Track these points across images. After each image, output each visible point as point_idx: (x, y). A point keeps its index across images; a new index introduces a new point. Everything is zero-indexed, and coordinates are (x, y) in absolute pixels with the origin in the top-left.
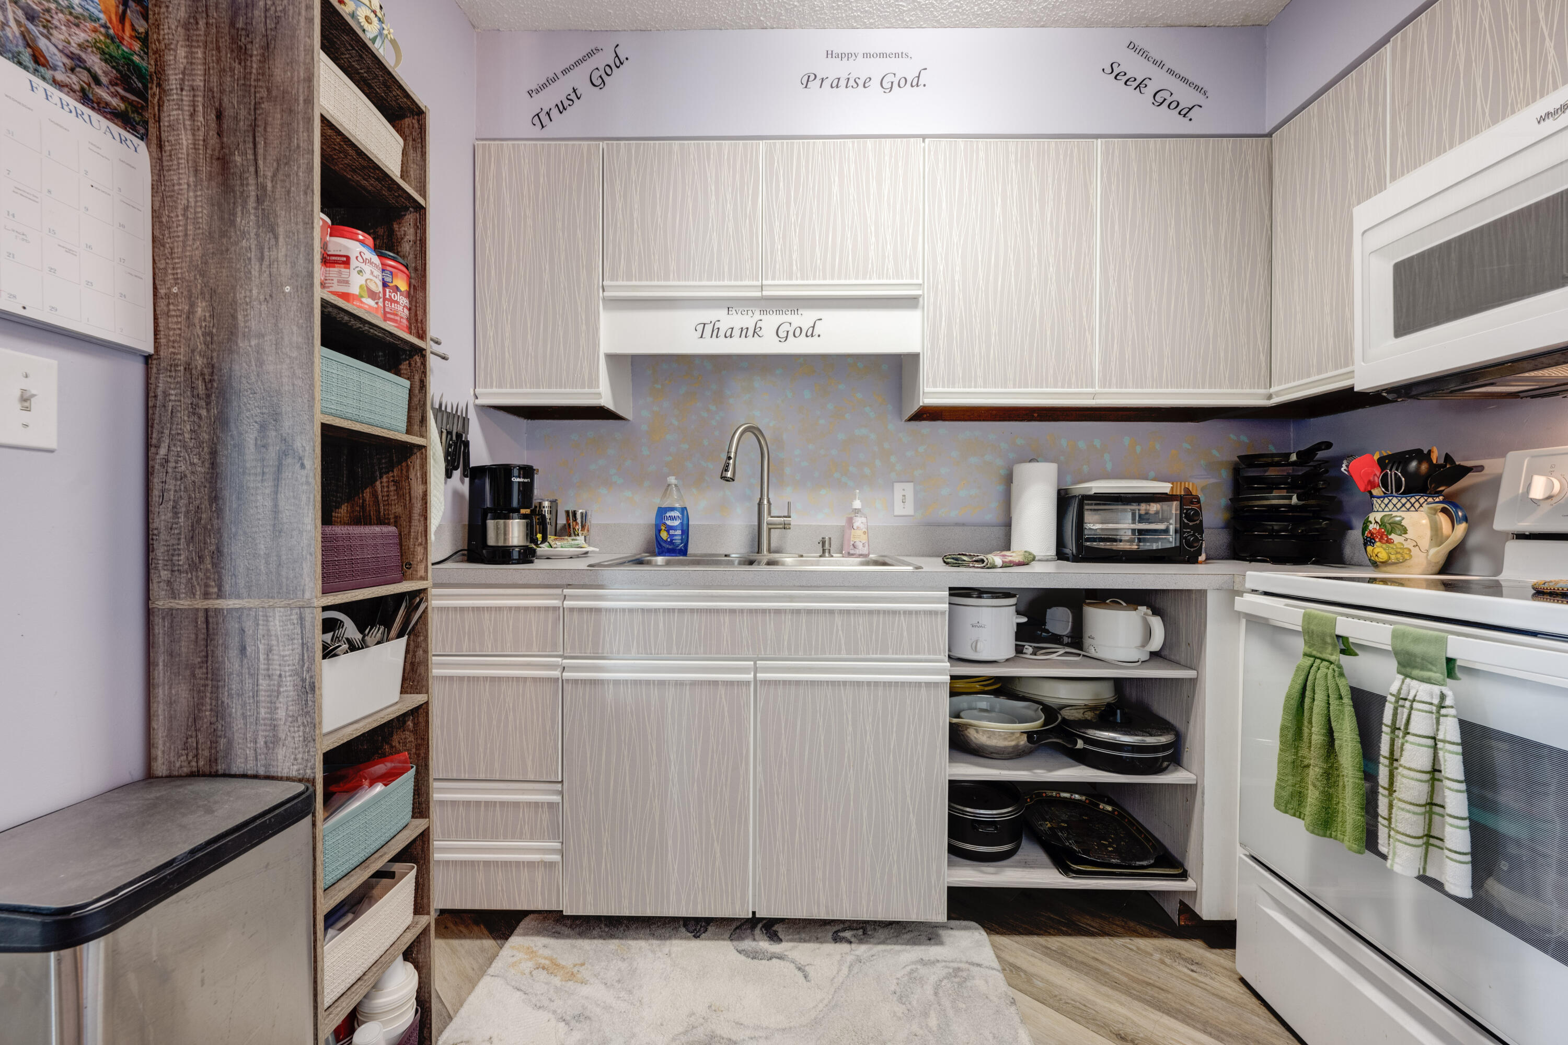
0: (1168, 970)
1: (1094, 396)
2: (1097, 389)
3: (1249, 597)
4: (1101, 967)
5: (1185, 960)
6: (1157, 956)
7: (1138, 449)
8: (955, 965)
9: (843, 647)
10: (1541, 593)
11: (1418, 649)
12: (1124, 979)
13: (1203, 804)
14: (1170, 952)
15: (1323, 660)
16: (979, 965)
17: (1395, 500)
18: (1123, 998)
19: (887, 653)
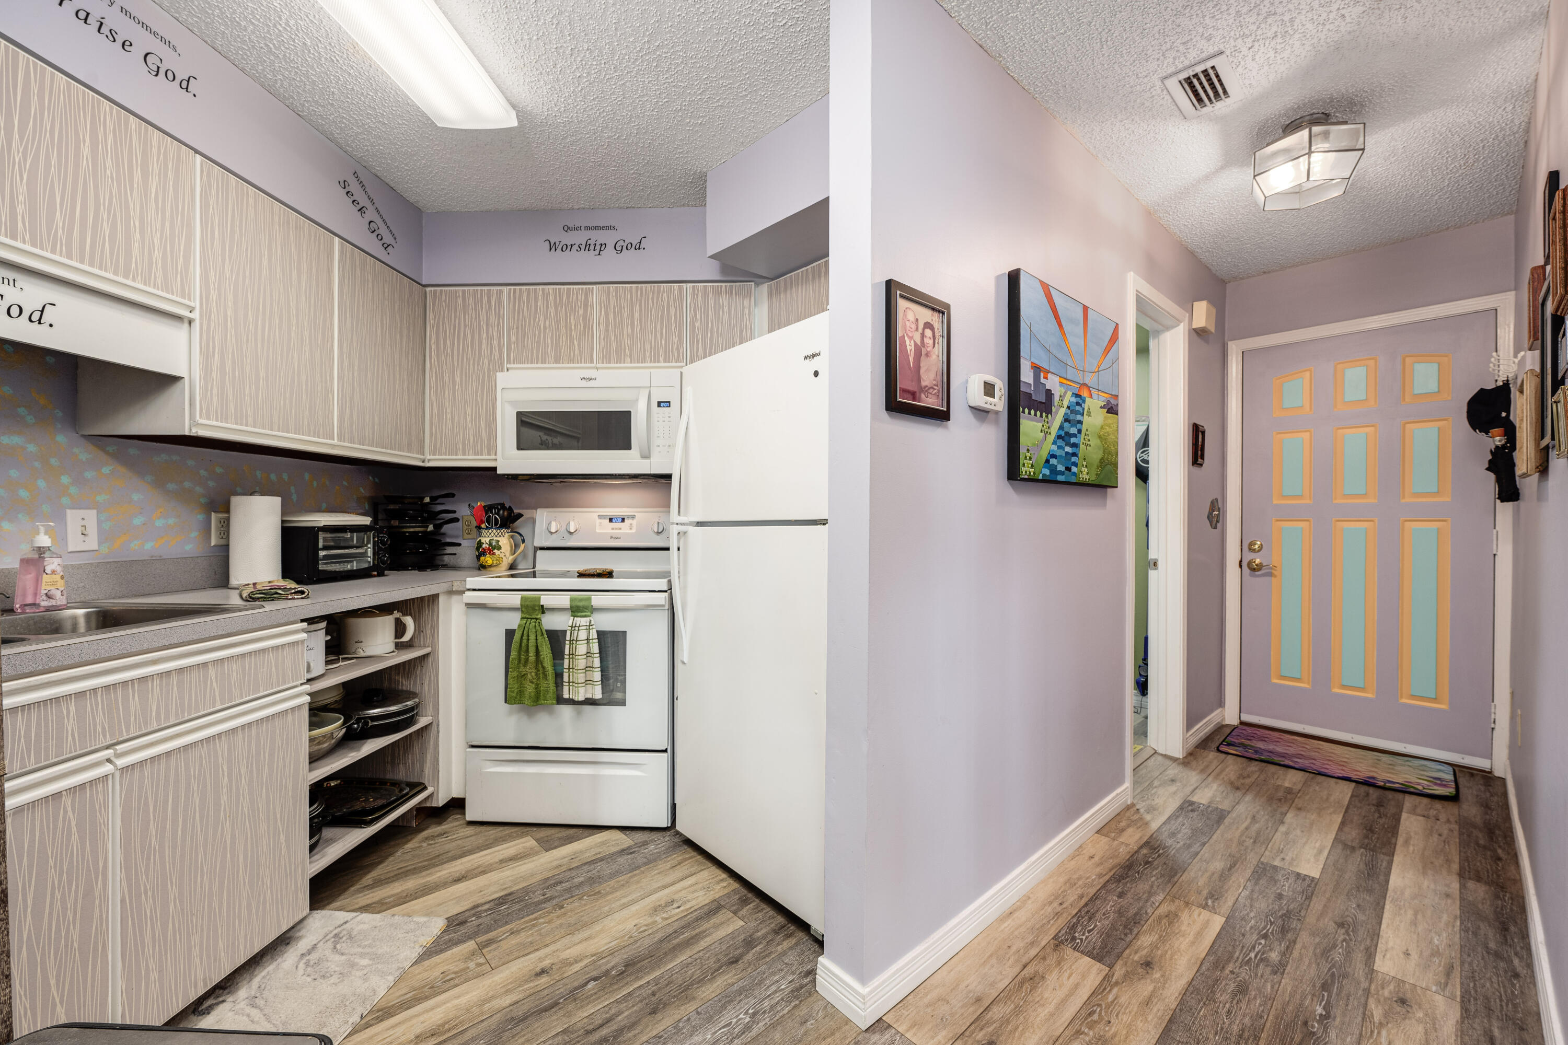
0: (437, 845)
1: (333, 446)
2: (336, 442)
3: (468, 593)
4: (409, 868)
5: (438, 836)
6: (425, 844)
7: (315, 484)
8: (332, 935)
9: (218, 698)
10: (581, 575)
11: (581, 604)
12: (426, 863)
13: (438, 732)
14: (427, 839)
15: (531, 619)
16: (346, 923)
17: (495, 531)
18: (437, 869)
19: (259, 692)
